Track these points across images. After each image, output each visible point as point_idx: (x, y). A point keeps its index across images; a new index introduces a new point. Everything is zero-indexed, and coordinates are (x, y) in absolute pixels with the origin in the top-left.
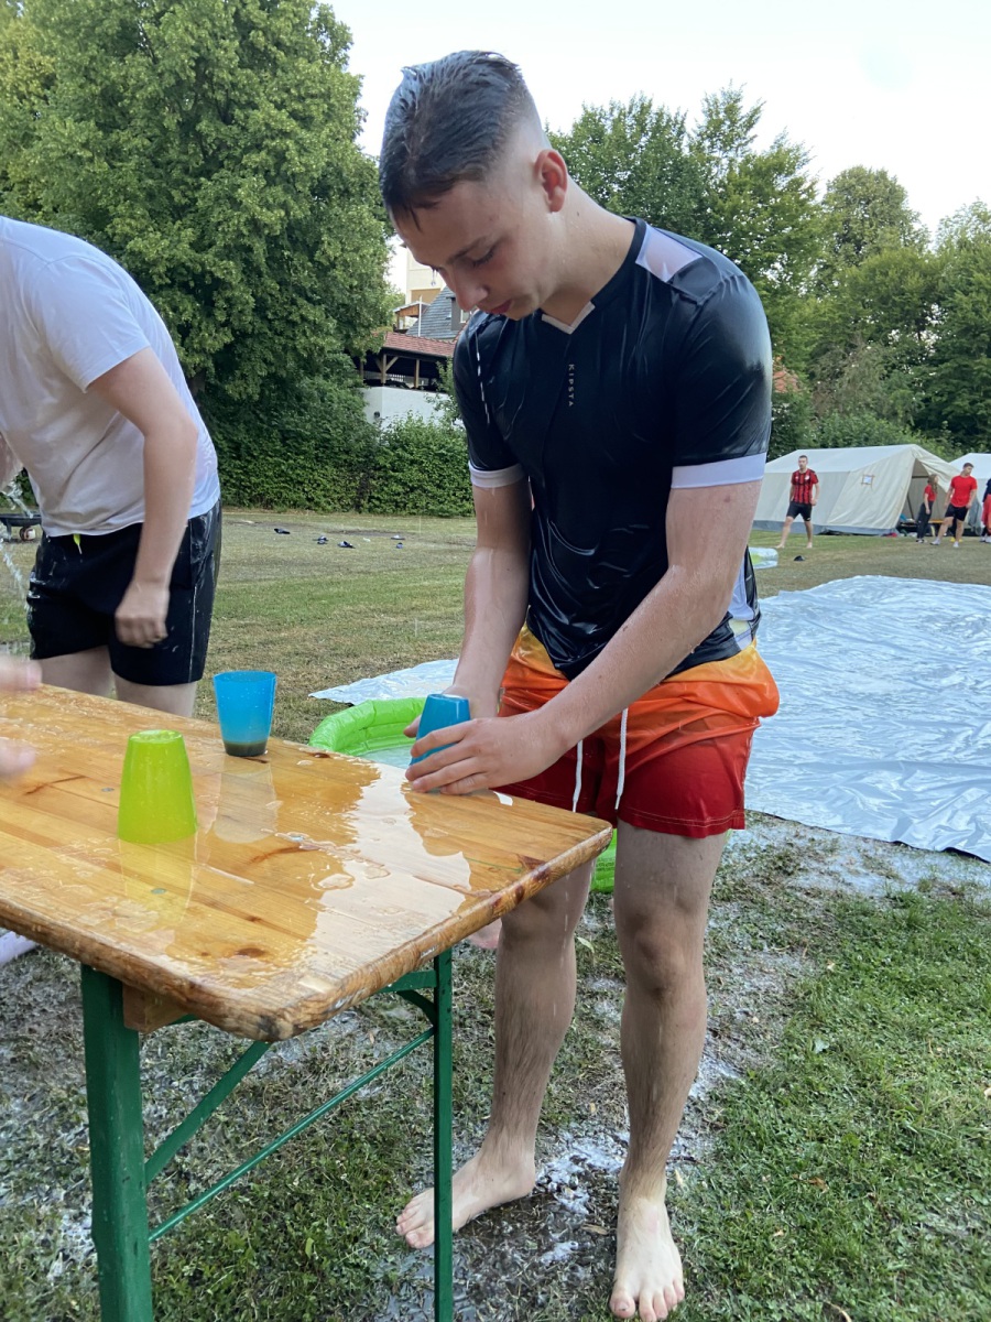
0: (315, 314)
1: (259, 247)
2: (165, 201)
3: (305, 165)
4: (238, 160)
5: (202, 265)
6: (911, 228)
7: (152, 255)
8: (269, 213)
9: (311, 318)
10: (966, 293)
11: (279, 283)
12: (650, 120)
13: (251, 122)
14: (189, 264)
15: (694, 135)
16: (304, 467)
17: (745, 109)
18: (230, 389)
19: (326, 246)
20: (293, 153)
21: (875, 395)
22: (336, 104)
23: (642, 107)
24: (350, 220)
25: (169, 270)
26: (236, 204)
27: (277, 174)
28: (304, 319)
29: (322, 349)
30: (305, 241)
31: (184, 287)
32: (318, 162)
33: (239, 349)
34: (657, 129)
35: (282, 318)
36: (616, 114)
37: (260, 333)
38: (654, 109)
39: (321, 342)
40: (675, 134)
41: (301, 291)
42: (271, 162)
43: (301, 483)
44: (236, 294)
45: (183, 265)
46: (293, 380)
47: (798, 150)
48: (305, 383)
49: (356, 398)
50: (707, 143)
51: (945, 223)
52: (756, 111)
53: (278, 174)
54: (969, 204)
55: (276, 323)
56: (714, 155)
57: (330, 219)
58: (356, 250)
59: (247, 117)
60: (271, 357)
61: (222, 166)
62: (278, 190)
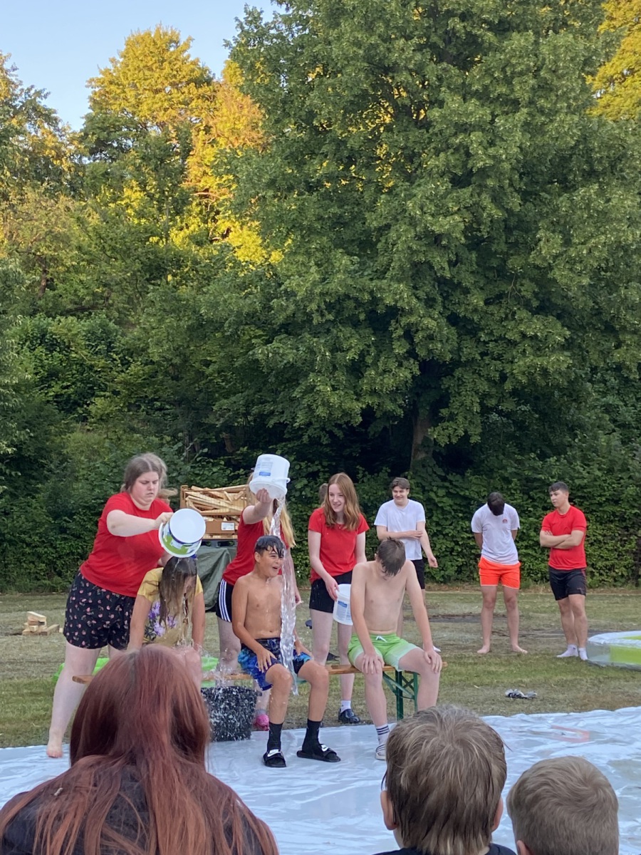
3: (494, 157)
28: (524, 336)
29: (545, 372)
37: (468, 361)
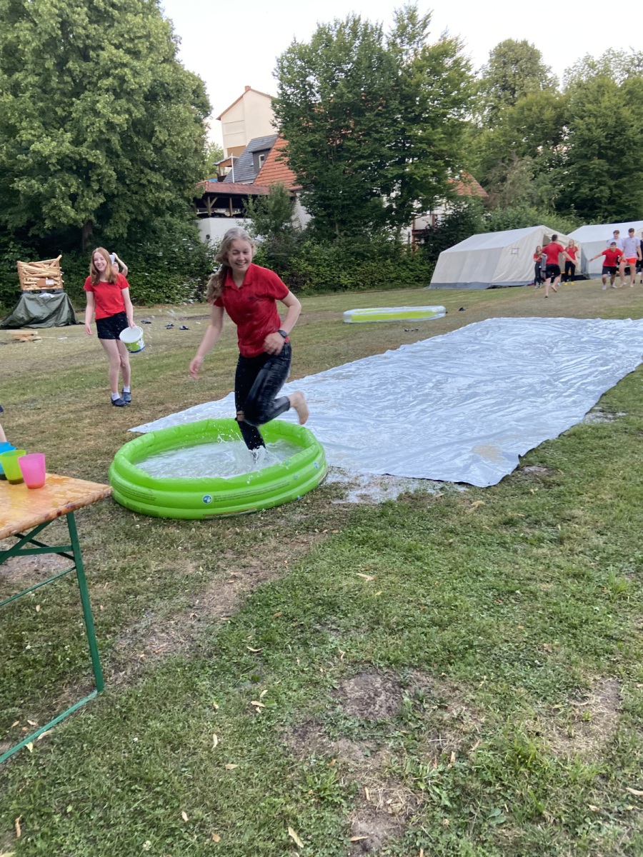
0: (156, 178)
1: (115, 139)
2: (52, 115)
3: (138, 84)
4: (96, 84)
5: (80, 154)
6: (546, 77)
7: (47, 153)
8: (119, 117)
9: (154, 181)
10: (582, 118)
11: (131, 160)
12: (360, 29)
13: (101, 58)
14: (71, 155)
15: (390, 36)
16: (161, 277)
17: (420, 16)
18: (108, 232)
19: (158, 134)
20: (129, 76)
21: (529, 191)
22: (154, 41)
23: (354, 21)
24: (172, 115)
25: (58, 160)
26: (97, 114)
27: (120, 91)
28: (149, 182)
29: (163, 200)
30: (144, 131)
31: (70, 170)
32: (146, 80)
33: (110, 205)
34: (365, 34)
35: (136, 183)
36: (338, 26)
37: (122, 194)
38: (362, 22)
39: (162, 196)
40: (377, 36)
41: (146, 164)
42: (116, 84)
43: (161, 287)
44: (104, 171)
45: (67, 156)
46: (149, 221)
47: (457, 39)
48: (157, 222)
49: (193, 227)
50: (398, 41)
51: (568, 71)
52: (428, 16)
53: (122, 90)
54: (582, 57)
55: (132, 186)
56: (404, 48)
57: (159, 116)
58: (179, 134)
59: (98, 56)
60: (131, 209)
61: (86, 89)
62: (123, 101)
